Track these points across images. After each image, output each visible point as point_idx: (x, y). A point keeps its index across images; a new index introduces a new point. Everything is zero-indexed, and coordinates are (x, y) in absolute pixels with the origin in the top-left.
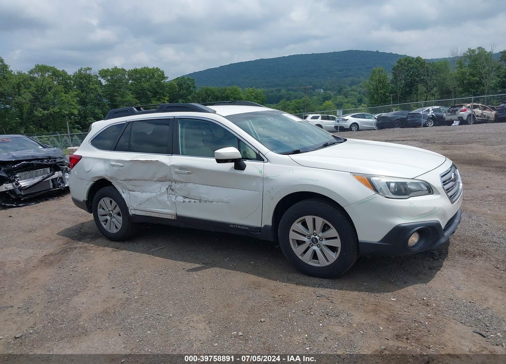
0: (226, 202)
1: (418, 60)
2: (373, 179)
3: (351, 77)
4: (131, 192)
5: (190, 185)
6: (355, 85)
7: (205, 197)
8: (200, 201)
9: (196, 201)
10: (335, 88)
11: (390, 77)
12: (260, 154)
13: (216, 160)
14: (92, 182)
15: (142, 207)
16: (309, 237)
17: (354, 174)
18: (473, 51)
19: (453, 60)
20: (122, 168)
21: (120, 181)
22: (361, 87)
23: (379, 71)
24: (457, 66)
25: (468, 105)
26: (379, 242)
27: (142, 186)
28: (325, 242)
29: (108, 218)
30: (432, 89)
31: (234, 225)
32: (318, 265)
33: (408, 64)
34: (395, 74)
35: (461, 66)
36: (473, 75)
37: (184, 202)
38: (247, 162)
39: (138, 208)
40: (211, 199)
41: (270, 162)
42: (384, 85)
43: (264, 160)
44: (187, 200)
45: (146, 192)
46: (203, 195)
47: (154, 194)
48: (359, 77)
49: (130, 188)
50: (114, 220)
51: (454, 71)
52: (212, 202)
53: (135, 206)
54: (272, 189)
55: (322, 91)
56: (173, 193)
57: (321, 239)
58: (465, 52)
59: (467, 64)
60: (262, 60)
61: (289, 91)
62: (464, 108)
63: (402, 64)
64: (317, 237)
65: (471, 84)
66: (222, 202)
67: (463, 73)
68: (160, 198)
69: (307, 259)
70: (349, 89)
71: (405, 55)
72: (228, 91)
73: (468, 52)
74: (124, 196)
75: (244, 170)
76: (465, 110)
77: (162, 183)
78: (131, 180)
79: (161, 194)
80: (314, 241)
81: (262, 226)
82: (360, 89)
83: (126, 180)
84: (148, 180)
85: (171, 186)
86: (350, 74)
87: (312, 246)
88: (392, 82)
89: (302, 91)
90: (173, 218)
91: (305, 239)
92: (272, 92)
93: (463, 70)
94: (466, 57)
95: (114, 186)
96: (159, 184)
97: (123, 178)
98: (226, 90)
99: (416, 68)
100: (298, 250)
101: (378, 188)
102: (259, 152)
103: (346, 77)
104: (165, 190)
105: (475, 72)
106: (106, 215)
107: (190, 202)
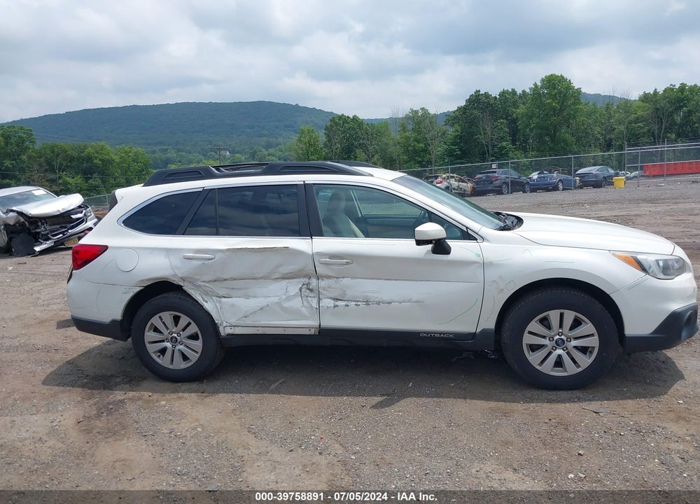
0: (417, 302)
1: (355, 119)
2: (640, 257)
3: (265, 136)
4: (223, 299)
5: (346, 281)
6: (271, 148)
7: (373, 296)
8: (367, 302)
9: (359, 303)
10: (245, 151)
11: (322, 138)
12: (469, 232)
13: (416, 241)
14: (139, 289)
15: (249, 322)
16: (551, 339)
17: (613, 252)
18: (416, 112)
19: (394, 120)
20: (210, 261)
21: (202, 283)
22: (281, 150)
23: (309, 131)
24: (400, 129)
25: (444, 176)
26: (652, 333)
27: (248, 288)
28: (574, 343)
29: (168, 345)
30: (373, 156)
31: (427, 333)
32: (565, 374)
33: (343, 123)
34: (328, 135)
35: (404, 129)
36: (418, 141)
37: (335, 306)
38: (450, 243)
39: (241, 323)
40: (386, 298)
41: (488, 241)
42: (315, 150)
43: (476, 239)
44: (339, 303)
45: (255, 297)
46: (371, 295)
47: (276, 300)
48: (276, 138)
49: (222, 292)
50: (181, 347)
51: (396, 135)
52: (390, 303)
53: (233, 321)
54: (501, 277)
55: (228, 153)
56: (312, 295)
57: (569, 340)
58: (408, 113)
59: (410, 127)
60: (135, 107)
61: (179, 150)
62: (439, 179)
63: (337, 124)
64: (563, 337)
65: (416, 152)
66: (409, 301)
67: (407, 138)
68: (286, 305)
69: (548, 368)
70: (266, 153)
71: (332, 113)
72: (89, 149)
73: (410, 113)
74: (208, 306)
75: (449, 253)
76: (441, 182)
77: (287, 281)
78: (225, 280)
79: (289, 299)
80: (560, 343)
81: (478, 331)
82: (280, 153)
83: (215, 281)
84: (261, 278)
85: (308, 284)
86: (264, 132)
87: (555, 350)
88: (326, 146)
89: (199, 153)
90: (312, 332)
91: (546, 342)
92: (154, 152)
93: (408, 134)
94: (407, 117)
95: (185, 292)
96: (284, 283)
97: (207, 278)
98: (85, 147)
99: (353, 129)
100: (534, 358)
101: (647, 268)
102: (467, 228)
103: (259, 137)
104: (297, 290)
105: (419, 137)
106: (163, 341)
107: (347, 306)
